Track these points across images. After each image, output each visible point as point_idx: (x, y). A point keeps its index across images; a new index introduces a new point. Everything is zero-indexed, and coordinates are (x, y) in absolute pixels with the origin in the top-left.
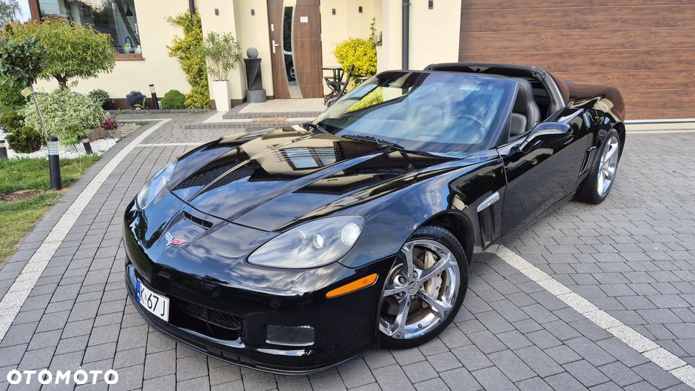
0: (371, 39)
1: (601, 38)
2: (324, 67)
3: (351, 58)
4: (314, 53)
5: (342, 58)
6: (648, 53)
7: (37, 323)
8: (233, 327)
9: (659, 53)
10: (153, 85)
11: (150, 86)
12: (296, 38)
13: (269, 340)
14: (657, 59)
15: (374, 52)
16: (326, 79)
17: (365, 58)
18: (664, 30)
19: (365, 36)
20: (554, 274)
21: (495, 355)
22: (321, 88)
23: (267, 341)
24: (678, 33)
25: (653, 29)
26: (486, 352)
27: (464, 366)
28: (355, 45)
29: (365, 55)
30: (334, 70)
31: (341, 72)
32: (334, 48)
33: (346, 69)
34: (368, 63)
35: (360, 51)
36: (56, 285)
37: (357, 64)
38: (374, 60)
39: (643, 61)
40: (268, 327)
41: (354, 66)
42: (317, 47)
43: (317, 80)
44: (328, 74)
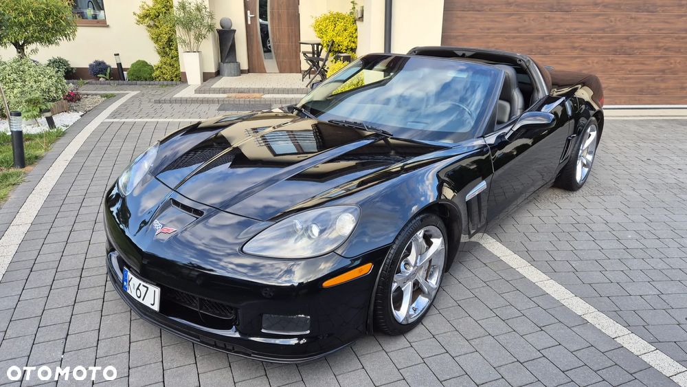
0: (351, 13)
1: (582, 22)
2: (302, 40)
3: (330, 33)
4: (292, 26)
5: (321, 32)
6: (627, 38)
7: (13, 310)
8: (227, 316)
9: (639, 39)
10: (118, 55)
11: (115, 55)
12: (272, 9)
13: (264, 329)
14: (636, 45)
15: (355, 28)
16: (305, 54)
17: (346, 34)
18: (643, 16)
19: (346, 10)
20: (532, 261)
21: (477, 341)
22: (298, 63)
23: (263, 331)
24: (657, 19)
25: (634, 14)
26: (468, 338)
27: (447, 352)
28: (335, 19)
29: (345, 30)
30: (313, 45)
31: (320, 47)
32: (313, 21)
33: (325, 45)
34: (348, 39)
35: (340, 26)
36: (29, 271)
37: (337, 39)
38: (354, 36)
39: (622, 46)
40: (264, 315)
41: (334, 42)
42: (295, 19)
43: (294, 54)
44: (304, 48)
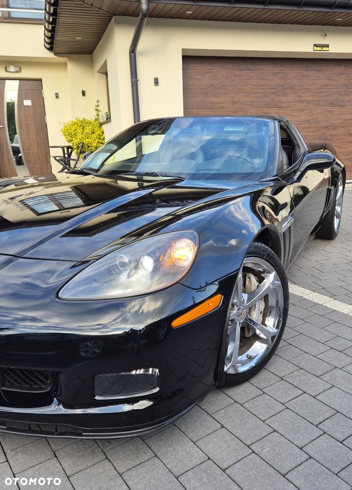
0: (96, 119)
1: (292, 115)
2: (50, 145)
3: (80, 136)
4: (40, 135)
5: (69, 134)
6: (327, 128)
9: (335, 128)
12: (20, 120)
14: (334, 132)
15: (101, 131)
16: (55, 158)
17: (93, 135)
18: (336, 109)
19: (91, 116)
22: (49, 167)
24: (347, 112)
25: (329, 109)
28: (83, 124)
29: (93, 133)
30: (63, 148)
31: (70, 150)
32: (62, 127)
33: (75, 147)
34: (97, 141)
35: (88, 129)
37: (86, 141)
38: (102, 138)
39: (324, 134)
41: (83, 143)
42: (43, 128)
43: (45, 160)
44: (54, 152)
